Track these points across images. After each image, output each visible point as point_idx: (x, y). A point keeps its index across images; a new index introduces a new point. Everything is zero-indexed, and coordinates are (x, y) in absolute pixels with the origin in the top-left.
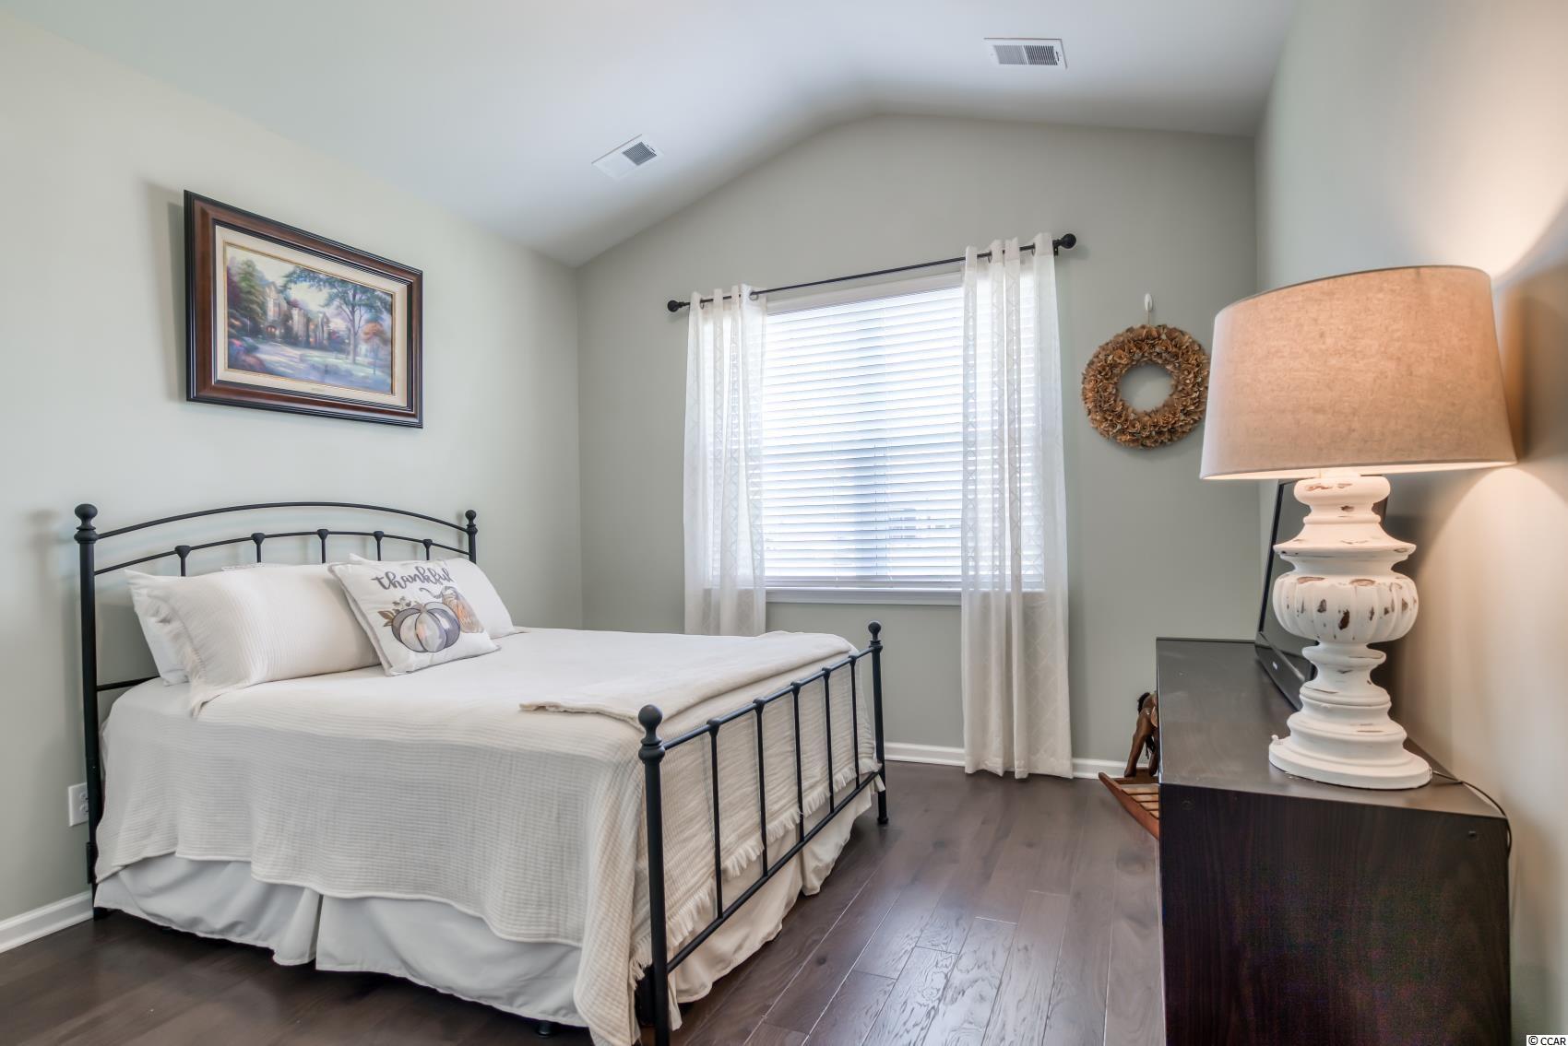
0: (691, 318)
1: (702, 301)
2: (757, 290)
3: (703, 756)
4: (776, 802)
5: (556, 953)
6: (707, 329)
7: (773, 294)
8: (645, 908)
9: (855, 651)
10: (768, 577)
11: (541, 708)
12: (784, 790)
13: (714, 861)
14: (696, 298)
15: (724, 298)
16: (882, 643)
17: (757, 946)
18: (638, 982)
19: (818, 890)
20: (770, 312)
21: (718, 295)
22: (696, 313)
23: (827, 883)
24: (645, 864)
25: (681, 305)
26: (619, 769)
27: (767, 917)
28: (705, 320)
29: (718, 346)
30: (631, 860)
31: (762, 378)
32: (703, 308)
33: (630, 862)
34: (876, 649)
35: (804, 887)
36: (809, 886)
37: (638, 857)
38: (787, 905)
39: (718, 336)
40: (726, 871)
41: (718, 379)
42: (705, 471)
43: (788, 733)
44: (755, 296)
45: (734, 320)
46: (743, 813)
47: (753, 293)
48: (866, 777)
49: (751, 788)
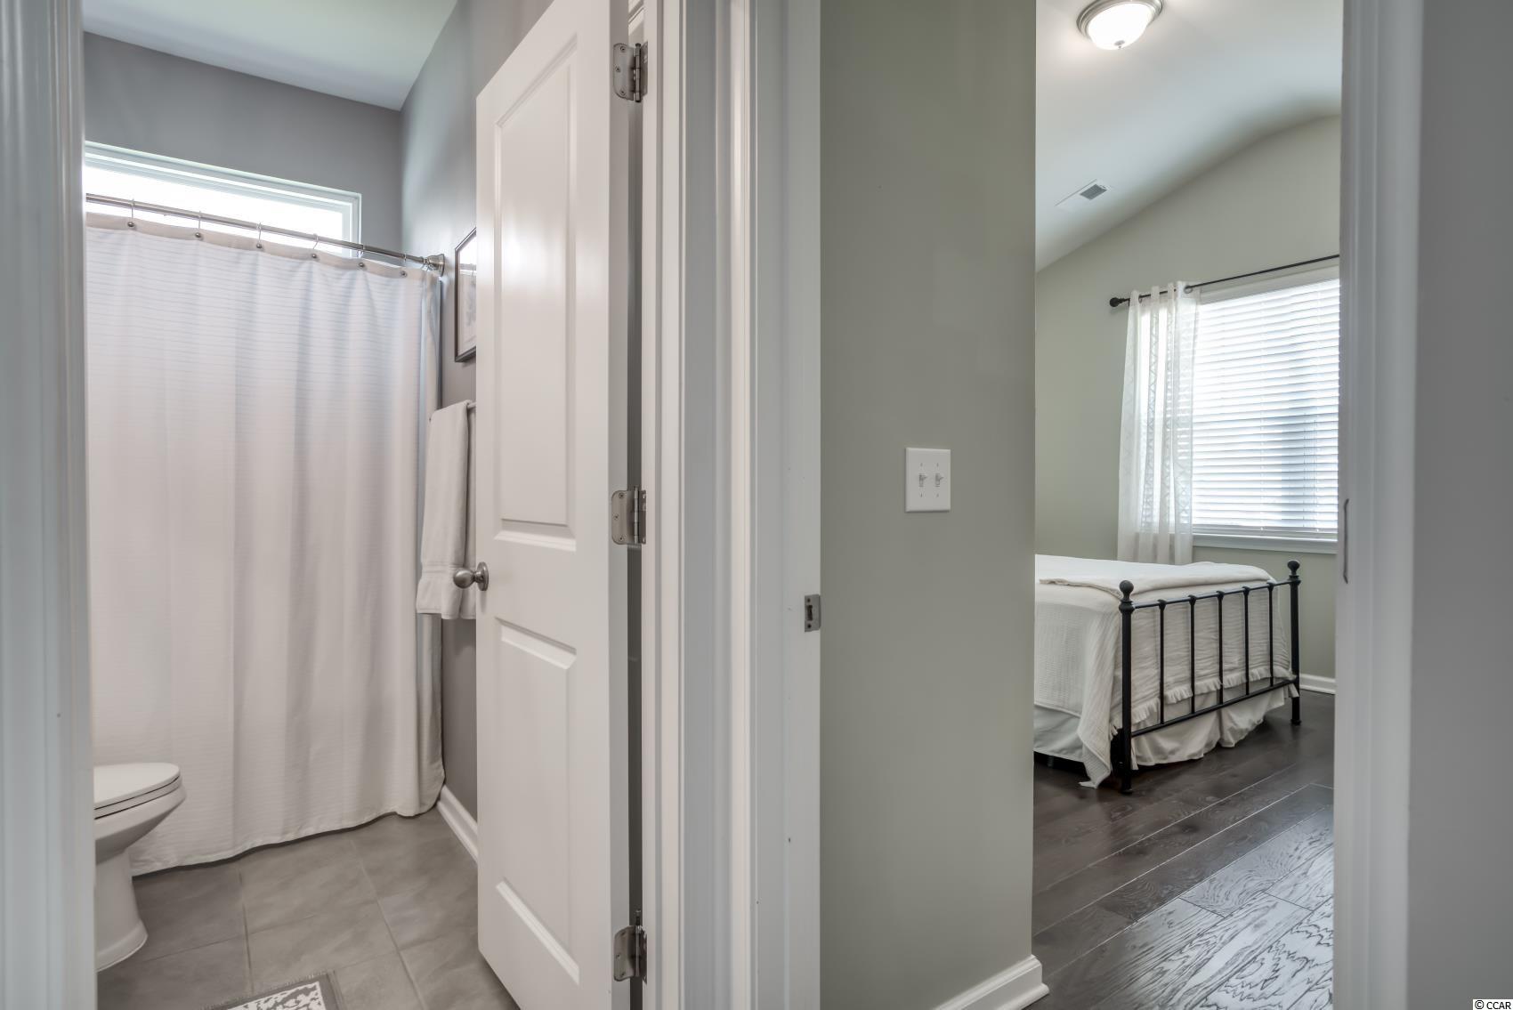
0: (1131, 311)
1: (1141, 297)
2: (1191, 284)
3: (1154, 622)
4: (1202, 669)
5: (1060, 718)
6: (1145, 320)
7: (1208, 287)
8: (1119, 697)
9: (1272, 580)
10: (1194, 525)
11: (1052, 582)
12: (1209, 663)
13: (1159, 688)
14: (1135, 295)
15: (1161, 293)
16: (1300, 578)
17: (1185, 758)
18: (1114, 736)
19: (1233, 745)
20: (1202, 301)
21: (1155, 291)
22: (1134, 309)
23: (1239, 744)
24: (1120, 673)
25: (1122, 301)
26: (1105, 616)
27: (1195, 742)
28: (1143, 312)
29: (1154, 332)
30: (1112, 668)
31: (1193, 358)
32: (1140, 302)
33: (1112, 671)
34: (1294, 583)
35: (1221, 739)
36: (1226, 739)
37: (1116, 667)
38: (1207, 745)
39: (1154, 324)
40: (1167, 697)
41: (1153, 360)
42: (1139, 437)
43: (1213, 626)
44: (1190, 290)
45: (1170, 312)
46: (1179, 667)
47: (1187, 287)
48: (1280, 681)
49: (1186, 653)
